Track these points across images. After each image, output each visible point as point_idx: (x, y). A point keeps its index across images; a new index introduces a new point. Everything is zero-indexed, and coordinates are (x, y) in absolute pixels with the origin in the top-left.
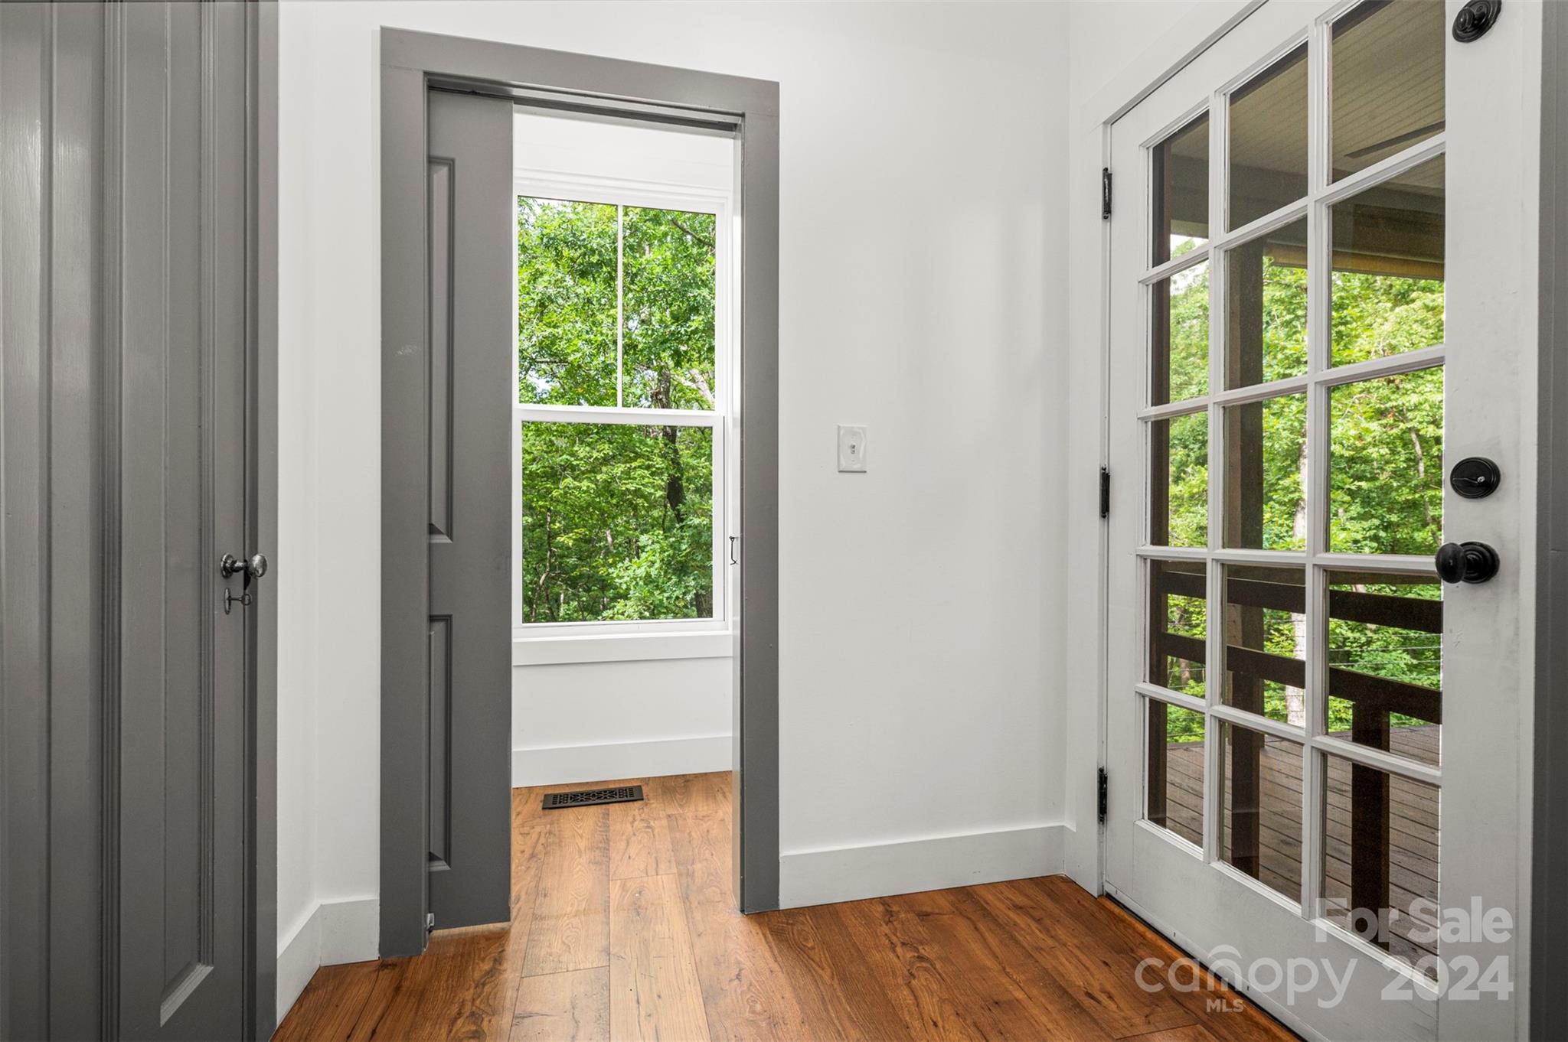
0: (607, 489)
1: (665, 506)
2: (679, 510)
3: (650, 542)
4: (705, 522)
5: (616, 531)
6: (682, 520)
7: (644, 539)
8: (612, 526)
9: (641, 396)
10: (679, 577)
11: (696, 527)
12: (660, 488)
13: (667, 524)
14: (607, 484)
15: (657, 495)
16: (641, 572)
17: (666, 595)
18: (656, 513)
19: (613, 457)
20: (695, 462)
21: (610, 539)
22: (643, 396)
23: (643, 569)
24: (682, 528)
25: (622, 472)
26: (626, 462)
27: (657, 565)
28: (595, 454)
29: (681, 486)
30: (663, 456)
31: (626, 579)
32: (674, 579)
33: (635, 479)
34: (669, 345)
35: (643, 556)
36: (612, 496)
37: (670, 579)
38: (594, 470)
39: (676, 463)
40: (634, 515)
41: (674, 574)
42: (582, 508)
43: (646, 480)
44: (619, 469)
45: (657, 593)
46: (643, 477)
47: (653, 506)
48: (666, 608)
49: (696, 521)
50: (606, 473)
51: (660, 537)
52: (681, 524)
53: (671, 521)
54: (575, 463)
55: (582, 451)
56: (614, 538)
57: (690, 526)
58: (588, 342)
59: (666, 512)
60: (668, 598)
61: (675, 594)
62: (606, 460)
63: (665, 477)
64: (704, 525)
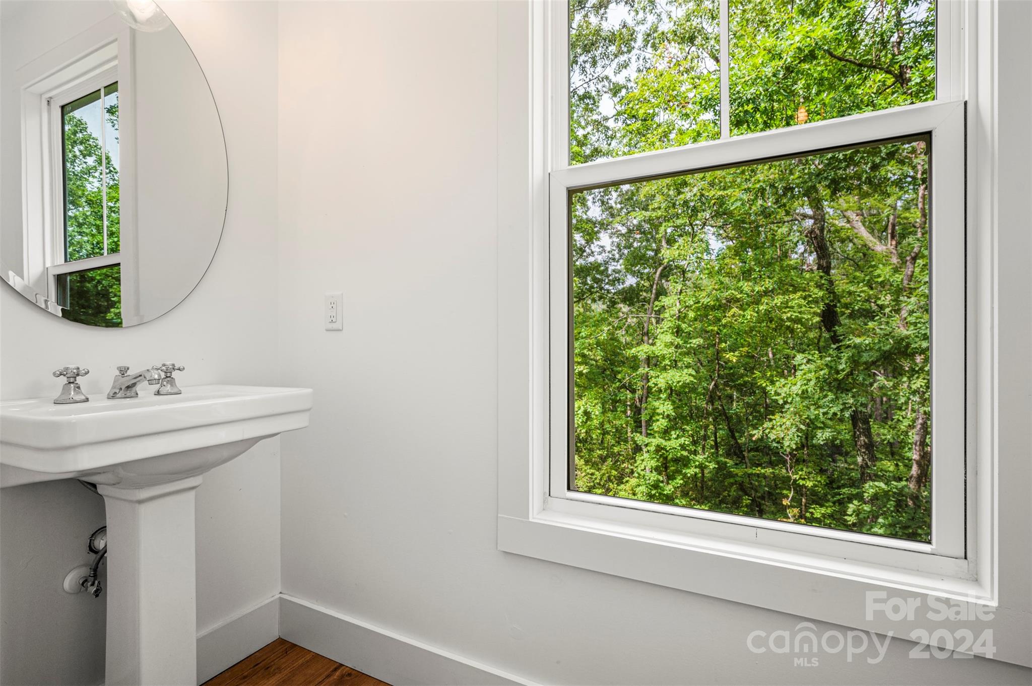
0: (768, 317)
1: (820, 328)
2: (835, 332)
3: (805, 361)
4: (867, 342)
5: (777, 349)
6: (839, 341)
7: (799, 358)
8: (772, 345)
9: (798, 242)
10: (835, 394)
11: (855, 346)
12: (815, 314)
13: (822, 344)
14: (768, 312)
15: (814, 321)
16: (797, 389)
17: (822, 411)
18: (812, 335)
19: (772, 291)
20: (852, 289)
21: (771, 355)
22: (800, 242)
23: (798, 386)
24: (838, 348)
25: (781, 303)
26: (784, 294)
27: (812, 383)
28: (757, 288)
29: (836, 312)
30: (820, 286)
31: (783, 395)
32: (831, 396)
33: (792, 307)
34: (825, 175)
35: (799, 373)
36: (771, 322)
37: (826, 396)
38: (757, 302)
39: (831, 291)
40: (791, 337)
41: (830, 391)
42: (746, 332)
43: (803, 309)
44: (778, 300)
45: (812, 408)
46: (800, 306)
47: (809, 329)
48: (823, 423)
49: (858, 340)
50: (767, 304)
51: (816, 356)
52: (837, 345)
53: (826, 340)
54: (738, 296)
55: (746, 286)
56: (774, 355)
57: (849, 346)
58: (748, 190)
59: (821, 334)
60: (824, 414)
61: (832, 411)
62: (766, 293)
63: (821, 305)
64: (867, 345)
